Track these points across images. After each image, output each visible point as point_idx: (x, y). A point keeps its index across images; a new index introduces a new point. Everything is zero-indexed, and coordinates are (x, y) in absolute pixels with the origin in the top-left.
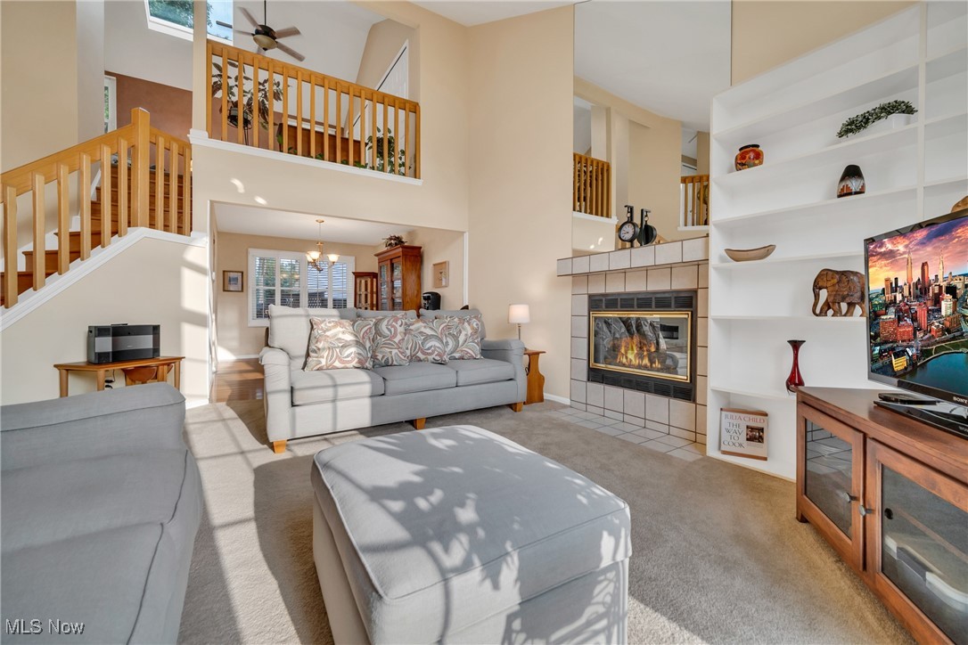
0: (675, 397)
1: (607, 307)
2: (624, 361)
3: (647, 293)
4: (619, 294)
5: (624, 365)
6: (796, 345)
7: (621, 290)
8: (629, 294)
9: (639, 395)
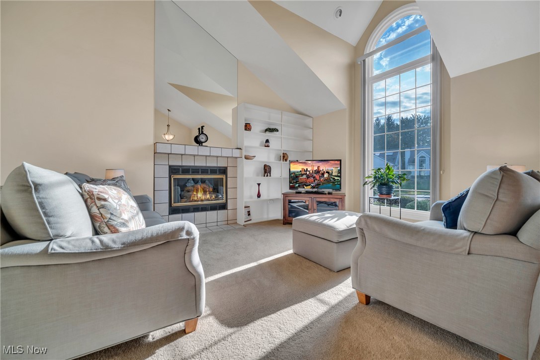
0: (219, 209)
1: (182, 173)
2: (196, 198)
3: (206, 167)
4: (190, 166)
5: (196, 201)
6: (259, 184)
7: (192, 164)
8: (196, 166)
9: (203, 213)
